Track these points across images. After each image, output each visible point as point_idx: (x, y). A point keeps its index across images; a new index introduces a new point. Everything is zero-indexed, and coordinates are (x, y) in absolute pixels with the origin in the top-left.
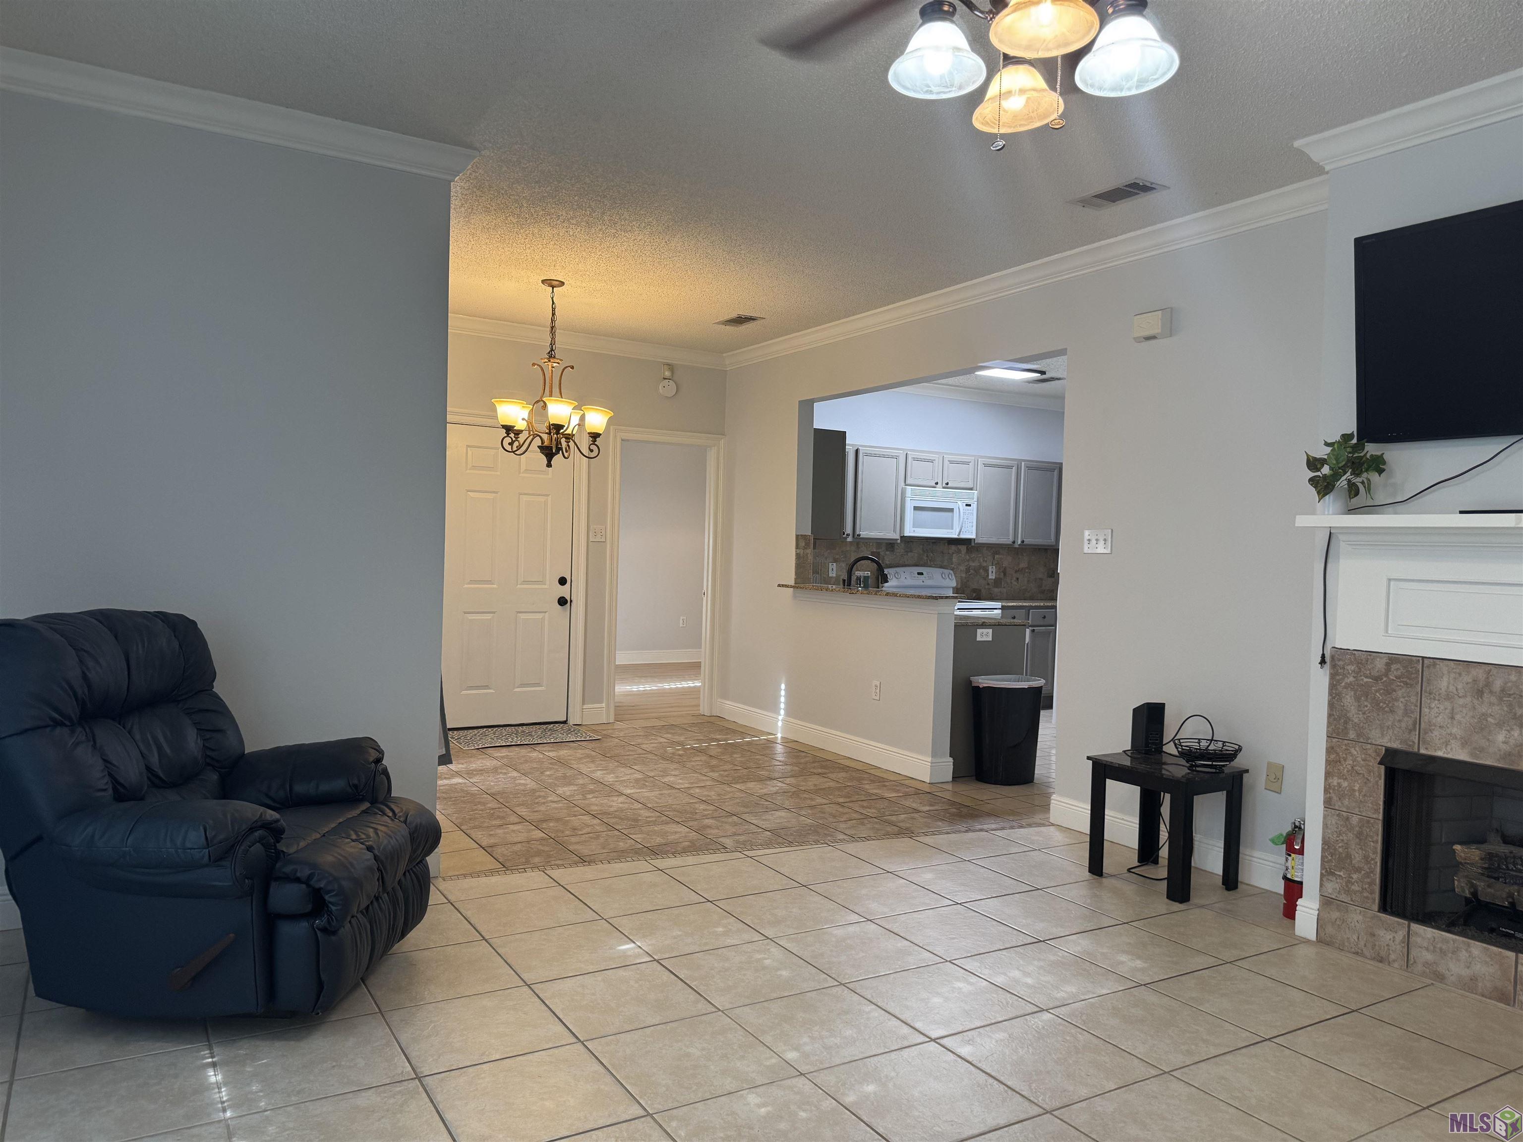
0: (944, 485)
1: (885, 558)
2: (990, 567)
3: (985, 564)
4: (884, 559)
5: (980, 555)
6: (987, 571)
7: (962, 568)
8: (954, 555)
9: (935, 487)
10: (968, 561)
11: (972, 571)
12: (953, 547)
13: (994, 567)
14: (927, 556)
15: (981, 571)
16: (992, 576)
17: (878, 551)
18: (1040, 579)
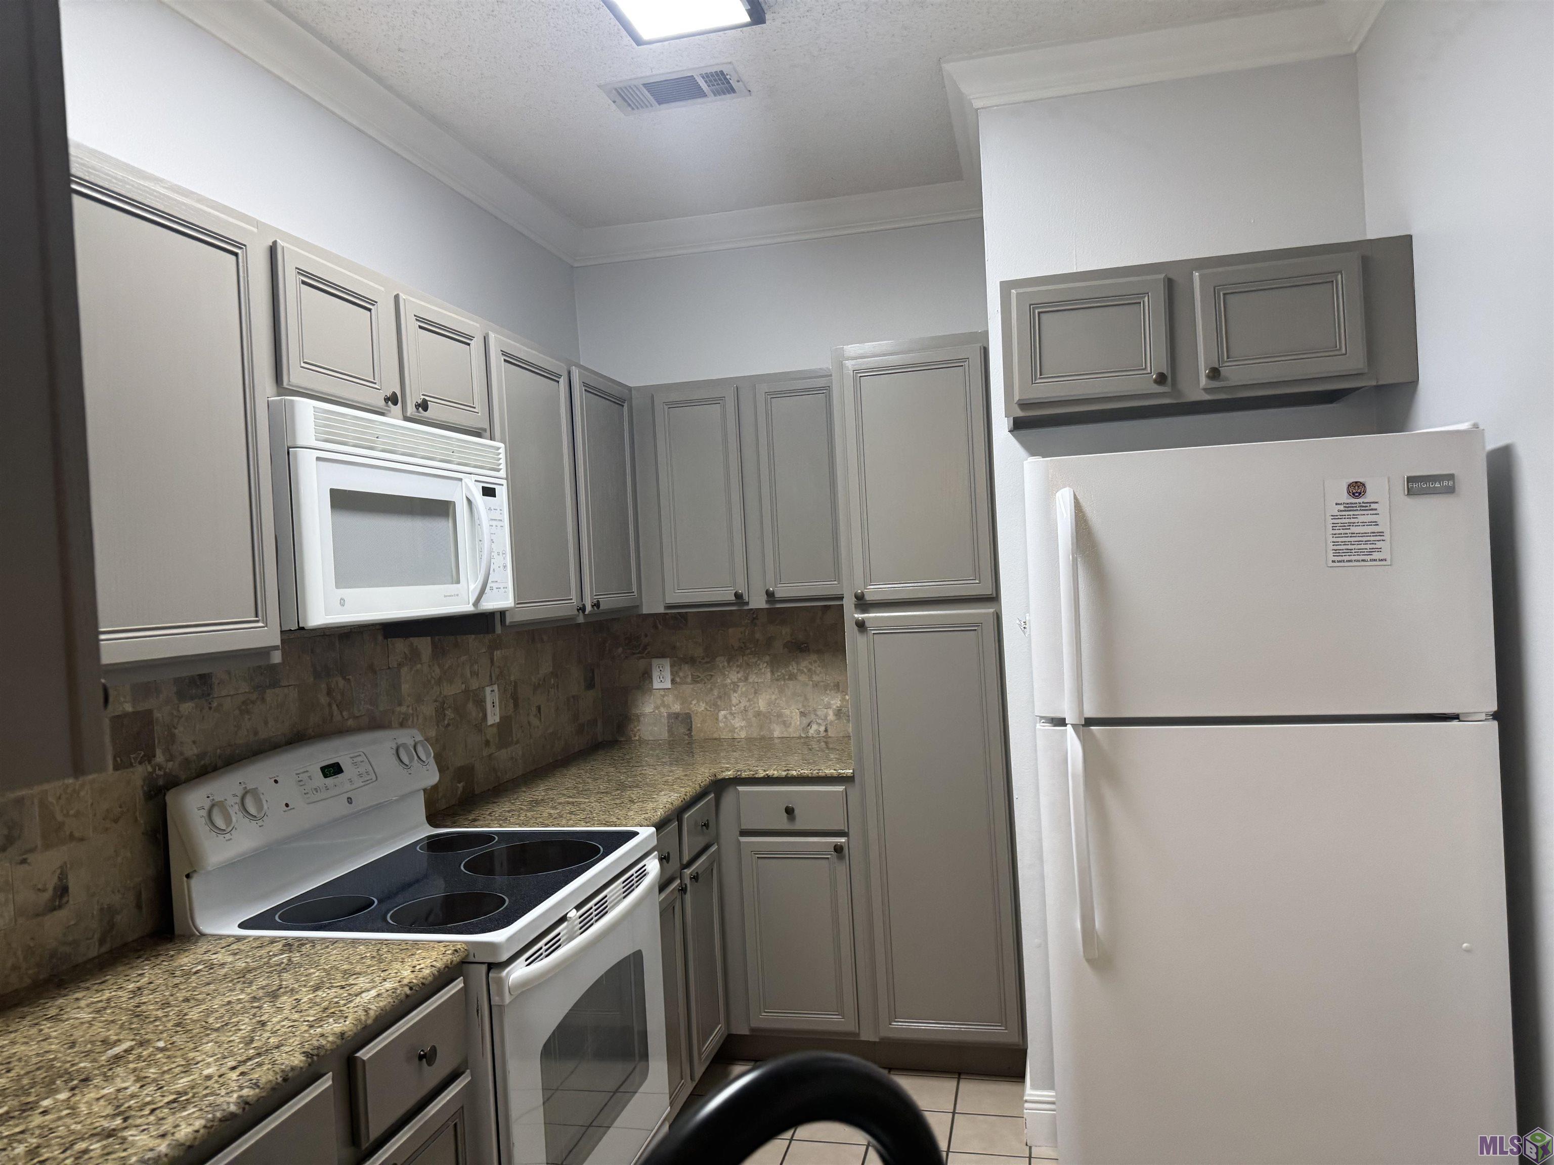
0: (411, 410)
1: (179, 731)
2: (488, 690)
3: (474, 684)
4: (172, 738)
5: (464, 658)
6: (480, 703)
7: (428, 710)
8: (404, 671)
9: (382, 414)
10: (439, 682)
11: (449, 713)
12: (400, 646)
13: (495, 687)
14: (329, 693)
15: (470, 705)
16: (493, 718)
17: (140, 708)
18: (573, 697)
